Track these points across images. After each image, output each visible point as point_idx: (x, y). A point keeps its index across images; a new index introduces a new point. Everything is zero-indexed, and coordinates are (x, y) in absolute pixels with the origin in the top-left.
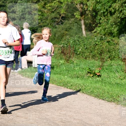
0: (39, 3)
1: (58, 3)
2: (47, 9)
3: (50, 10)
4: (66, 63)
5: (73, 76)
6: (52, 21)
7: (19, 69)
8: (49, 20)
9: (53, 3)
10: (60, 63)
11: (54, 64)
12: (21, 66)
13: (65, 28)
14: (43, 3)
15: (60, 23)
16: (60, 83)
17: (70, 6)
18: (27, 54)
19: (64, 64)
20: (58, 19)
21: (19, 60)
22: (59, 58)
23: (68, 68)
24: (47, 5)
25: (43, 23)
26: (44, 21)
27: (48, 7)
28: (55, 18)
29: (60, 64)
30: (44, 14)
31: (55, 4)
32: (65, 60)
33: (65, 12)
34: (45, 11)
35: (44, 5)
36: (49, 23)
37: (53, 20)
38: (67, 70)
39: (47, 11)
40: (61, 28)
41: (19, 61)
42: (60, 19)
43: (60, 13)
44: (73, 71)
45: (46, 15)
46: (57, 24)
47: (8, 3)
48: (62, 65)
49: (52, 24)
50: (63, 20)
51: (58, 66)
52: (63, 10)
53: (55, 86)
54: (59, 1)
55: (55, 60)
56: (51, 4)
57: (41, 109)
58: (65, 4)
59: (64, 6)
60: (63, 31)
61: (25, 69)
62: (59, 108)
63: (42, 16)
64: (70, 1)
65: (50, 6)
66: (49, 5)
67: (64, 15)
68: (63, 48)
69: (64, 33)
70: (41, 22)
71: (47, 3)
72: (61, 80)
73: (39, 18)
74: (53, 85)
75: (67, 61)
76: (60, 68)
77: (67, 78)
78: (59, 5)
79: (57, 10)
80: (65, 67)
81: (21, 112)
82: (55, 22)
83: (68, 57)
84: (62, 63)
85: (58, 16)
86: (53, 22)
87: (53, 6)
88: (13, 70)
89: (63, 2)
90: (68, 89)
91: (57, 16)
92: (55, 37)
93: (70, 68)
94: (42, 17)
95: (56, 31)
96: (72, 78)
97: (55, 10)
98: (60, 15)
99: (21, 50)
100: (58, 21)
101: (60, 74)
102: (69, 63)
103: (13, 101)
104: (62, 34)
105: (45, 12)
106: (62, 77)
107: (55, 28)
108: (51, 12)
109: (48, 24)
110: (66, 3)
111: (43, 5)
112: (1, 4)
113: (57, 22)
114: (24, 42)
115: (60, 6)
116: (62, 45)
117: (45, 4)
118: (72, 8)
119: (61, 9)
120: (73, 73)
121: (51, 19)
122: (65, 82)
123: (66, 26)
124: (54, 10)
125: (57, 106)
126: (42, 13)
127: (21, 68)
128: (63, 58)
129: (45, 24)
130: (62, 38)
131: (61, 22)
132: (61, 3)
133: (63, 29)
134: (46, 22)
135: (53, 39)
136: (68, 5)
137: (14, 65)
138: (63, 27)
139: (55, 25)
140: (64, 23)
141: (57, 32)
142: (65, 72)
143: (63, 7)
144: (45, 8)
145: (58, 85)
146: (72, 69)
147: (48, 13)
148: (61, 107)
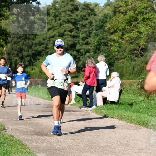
0: (116, 33)
1: (137, 33)
2: (125, 40)
3: (129, 41)
4: (146, 100)
5: (154, 115)
6: (130, 53)
7: (94, 107)
8: (127, 52)
9: (132, 33)
10: (139, 99)
11: (132, 101)
12: (96, 103)
13: (145, 61)
14: (120, 33)
15: (139, 56)
16: (139, 122)
17: (150, 37)
18: (103, 90)
19: (143, 101)
20: (137, 51)
21: (94, 96)
22: (138, 94)
23: (148, 105)
24: (124, 36)
25: (120, 55)
26: (121, 53)
27: (126, 37)
28: (134, 50)
29: (139, 101)
30: (122, 45)
31: (134, 34)
32: (145, 96)
33: (145, 44)
34: (123, 42)
35: (122, 36)
36: (127, 55)
37: (132, 52)
38: (147, 107)
39: (125, 42)
40: (140, 61)
41: (93, 98)
42: (140, 51)
43: (139, 45)
44: (153, 109)
45: (123, 47)
46: (136, 57)
47: (82, 34)
48: (141, 101)
49: (130, 56)
50: (143, 52)
51: (137, 103)
52: (143, 41)
53: (134, 125)
54: (138, 31)
55: (134, 96)
56: (130, 35)
57: (117, 152)
58: (145, 35)
59: (144, 36)
60: (142, 64)
61: (100, 106)
62: (138, 150)
63: (120, 47)
64: (150, 32)
65: (128, 37)
66: (127, 35)
67: (144, 46)
68: (142, 83)
69: (144, 67)
70: (118, 54)
71: (125, 34)
72: (141, 119)
73: (116, 50)
74: (131, 125)
75: (147, 98)
76: (139, 105)
77: (147, 117)
78: (138, 35)
79: (136, 41)
80: (145, 104)
81: (96, 155)
82: (133, 54)
83: (148, 93)
84: (141, 100)
85: (138, 48)
86: (132, 54)
87: (132, 36)
88: (87, 108)
89: (143, 32)
90: (148, 129)
91: (136, 48)
92: (134, 71)
93: (151, 105)
94: (119, 49)
95: (135, 64)
96: (153, 116)
97: (134, 41)
98: (140, 47)
99: (96, 85)
100: (138, 53)
101: (139, 112)
102: (149, 100)
103: (87, 142)
104: (141, 68)
105: (123, 44)
106: (142, 115)
107: (134, 61)
108: (129, 44)
109: (126, 57)
110: (146, 33)
111: (120, 35)
112: (74, 34)
113: (136, 55)
114: (99, 76)
115: (139, 37)
116: (142, 80)
117: (123, 34)
118: (153, 39)
119: (140, 40)
120: (154, 110)
121: (129, 51)
122: (145, 121)
123: (146, 59)
124: (132, 41)
125: (136, 148)
126: (119, 44)
127: (96, 105)
128: (142, 94)
129: (123, 57)
130: (141, 72)
131: (141, 55)
132: (141, 33)
133: (142, 62)
134: (123, 54)
135: (131, 73)
136: (148, 35)
137: (89, 102)
138: (142, 59)
139: (134, 58)
140: (144, 55)
141: (137, 66)
142: (144, 110)
143: (143, 38)
144: (123, 39)
145: (137, 125)
146: (153, 107)
147: (126, 44)
148: (140, 149)
